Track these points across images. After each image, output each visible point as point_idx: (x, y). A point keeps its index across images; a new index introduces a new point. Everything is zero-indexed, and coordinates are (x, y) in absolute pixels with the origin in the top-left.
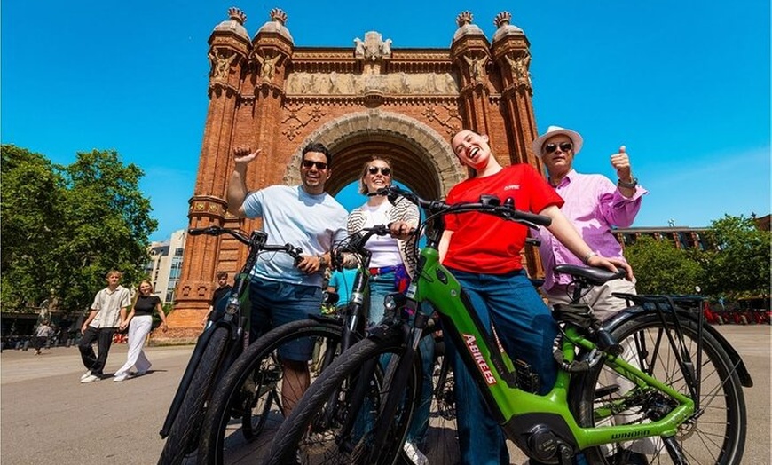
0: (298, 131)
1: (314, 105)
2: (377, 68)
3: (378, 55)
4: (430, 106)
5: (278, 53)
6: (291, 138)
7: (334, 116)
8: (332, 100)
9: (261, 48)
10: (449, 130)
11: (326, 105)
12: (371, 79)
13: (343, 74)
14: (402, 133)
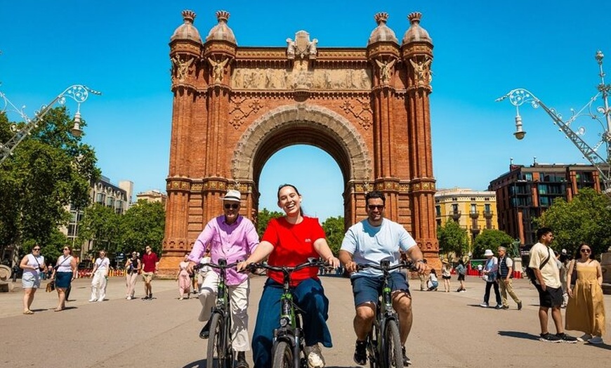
0: (242, 121)
1: (254, 98)
2: (305, 65)
3: (306, 53)
4: (347, 100)
5: (226, 57)
6: (236, 127)
7: (270, 108)
8: (268, 94)
9: (213, 54)
10: (361, 122)
11: (263, 98)
12: (300, 76)
13: (277, 70)
14: (323, 124)
